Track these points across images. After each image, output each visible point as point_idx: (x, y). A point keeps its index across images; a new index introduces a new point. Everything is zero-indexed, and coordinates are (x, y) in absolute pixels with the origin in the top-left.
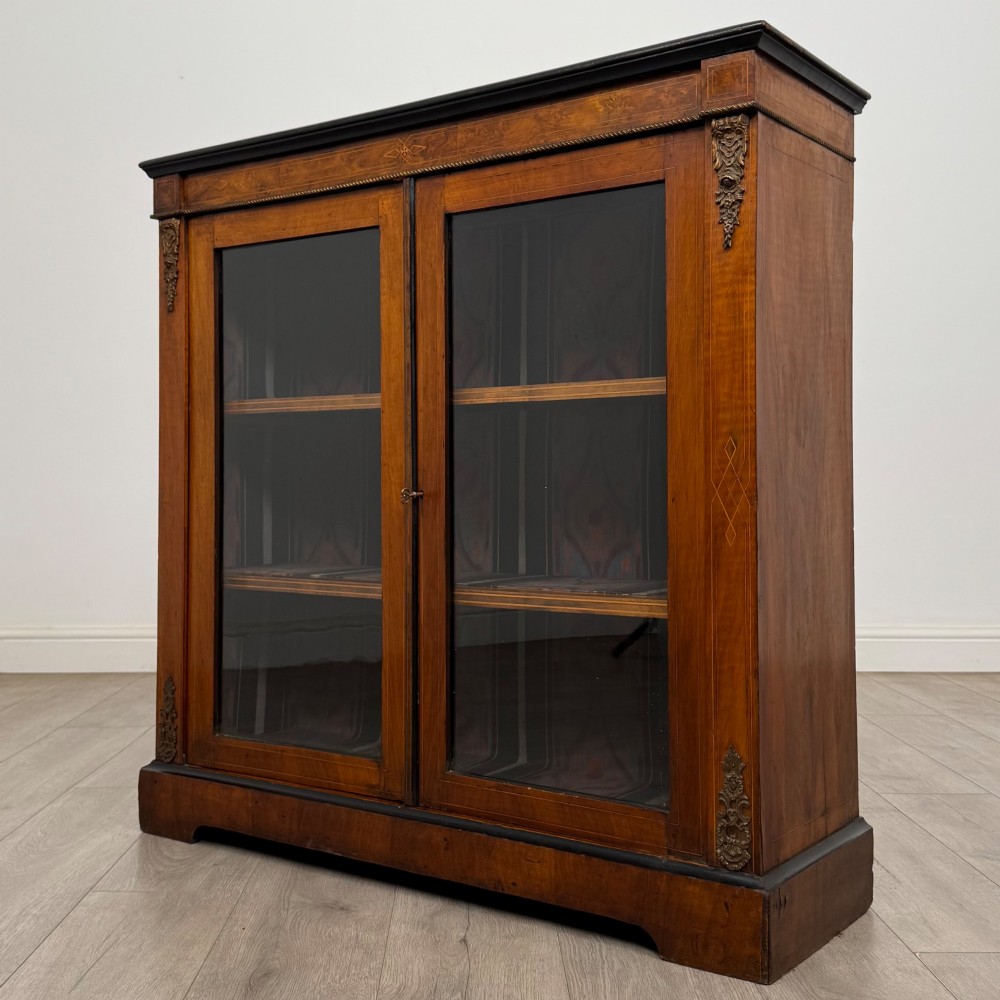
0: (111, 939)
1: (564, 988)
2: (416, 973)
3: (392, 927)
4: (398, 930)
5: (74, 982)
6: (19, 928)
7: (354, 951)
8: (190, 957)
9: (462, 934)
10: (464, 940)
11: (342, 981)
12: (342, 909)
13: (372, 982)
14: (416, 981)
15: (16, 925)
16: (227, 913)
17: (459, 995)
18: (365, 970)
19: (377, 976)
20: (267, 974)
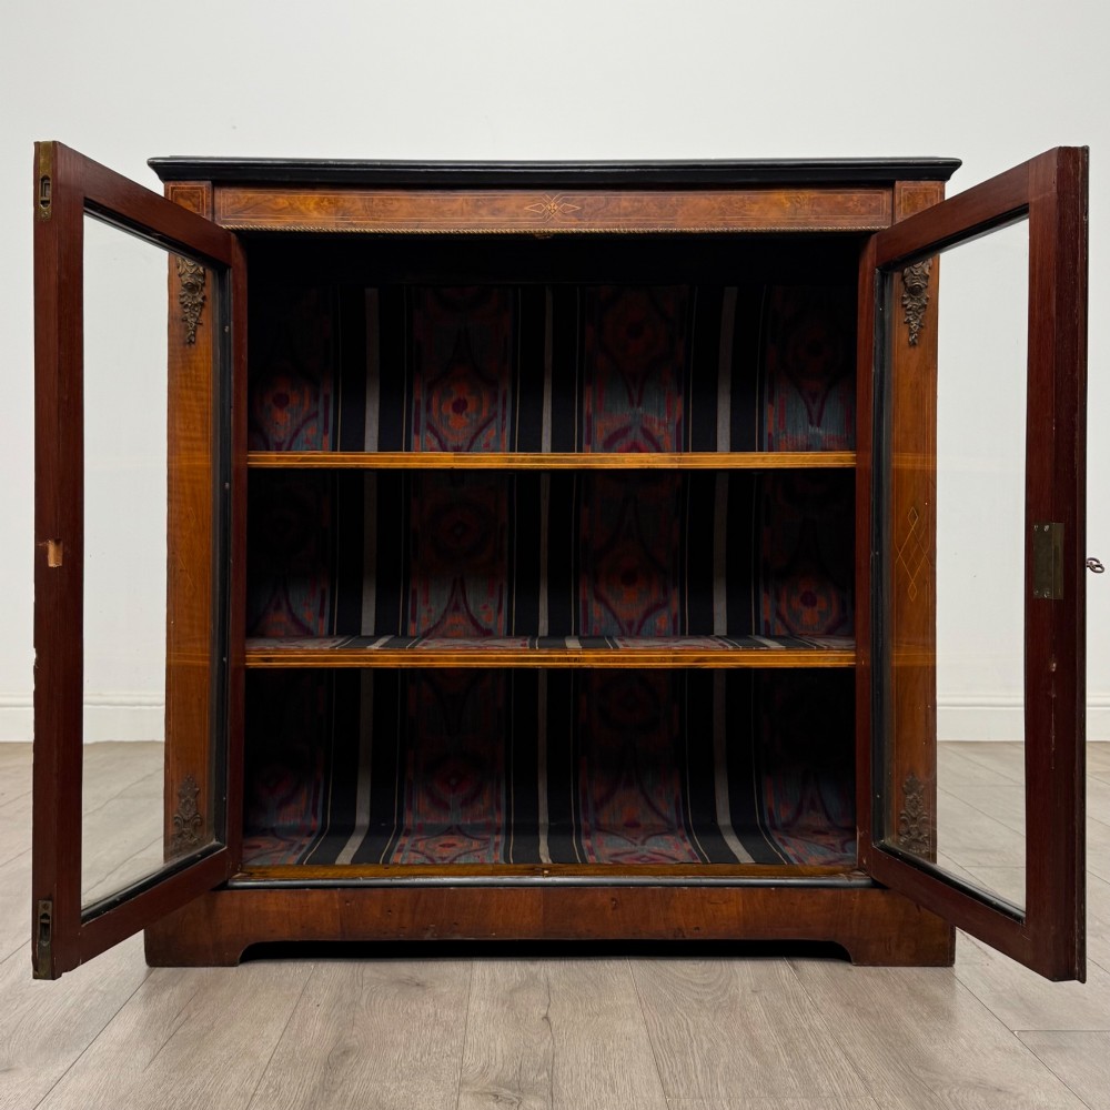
0: (183, 1016)
1: (653, 1067)
2: (499, 1052)
3: (471, 1005)
4: (478, 1007)
5: (147, 1061)
6: (87, 1004)
7: (433, 1028)
8: (265, 1034)
9: (544, 1012)
10: (546, 1018)
11: (424, 1059)
12: (418, 985)
13: (455, 1060)
14: (499, 1059)
15: (83, 1002)
16: (300, 989)
17: (545, 1074)
18: (447, 1048)
19: (460, 1055)
20: (346, 1053)
